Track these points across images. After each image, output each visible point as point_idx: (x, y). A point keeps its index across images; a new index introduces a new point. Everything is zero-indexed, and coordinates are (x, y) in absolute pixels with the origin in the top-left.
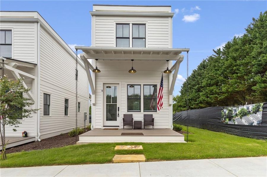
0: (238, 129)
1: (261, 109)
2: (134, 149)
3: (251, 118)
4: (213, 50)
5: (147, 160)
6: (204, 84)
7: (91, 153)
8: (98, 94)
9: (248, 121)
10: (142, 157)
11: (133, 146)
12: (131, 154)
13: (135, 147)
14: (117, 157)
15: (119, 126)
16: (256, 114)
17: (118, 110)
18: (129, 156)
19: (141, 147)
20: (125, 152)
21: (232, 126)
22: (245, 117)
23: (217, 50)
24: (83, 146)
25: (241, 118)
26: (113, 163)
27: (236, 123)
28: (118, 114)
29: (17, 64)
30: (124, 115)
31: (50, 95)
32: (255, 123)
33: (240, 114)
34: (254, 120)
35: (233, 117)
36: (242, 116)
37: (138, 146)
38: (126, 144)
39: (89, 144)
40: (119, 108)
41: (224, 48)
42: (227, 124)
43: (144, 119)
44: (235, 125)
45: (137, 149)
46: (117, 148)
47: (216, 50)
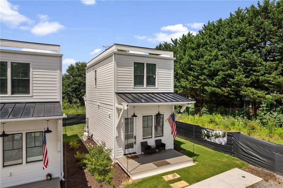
0: (213, 145)
1: (226, 136)
3: (221, 140)
4: (172, 39)
9: (220, 141)
10: (185, 183)
11: (172, 175)
13: (174, 176)
15: (135, 153)
16: (224, 138)
17: (135, 139)
18: (178, 184)
19: (177, 175)
20: (173, 182)
21: (209, 142)
22: (218, 138)
23: (174, 40)
25: (215, 139)
27: (212, 141)
28: (135, 142)
30: (141, 143)
32: (223, 144)
33: (215, 135)
34: (223, 142)
35: (210, 137)
36: (216, 137)
38: (166, 174)
40: (135, 136)
41: (181, 39)
42: (206, 140)
43: (156, 144)
44: (211, 142)
46: (165, 178)
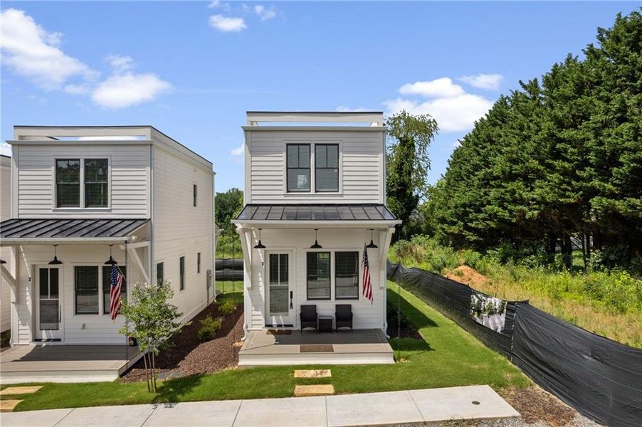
0: (485, 333)
1: (505, 310)
2: (319, 376)
3: (497, 322)
4: (520, 82)
5: (336, 393)
6: (496, 170)
7: (265, 383)
9: (494, 323)
10: (330, 388)
11: (319, 371)
12: (316, 384)
13: (321, 373)
14: (300, 389)
15: (291, 326)
16: (501, 315)
17: (291, 297)
18: (313, 388)
19: (328, 374)
20: (307, 382)
22: (492, 317)
23: (528, 83)
24: (249, 371)
25: (488, 317)
26: (295, 396)
28: (291, 304)
30: (302, 306)
31: (163, 263)
32: (499, 330)
33: (488, 309)
34: (499, 326)
35: (481, 312)
36: (490, 314)
37: (325, 371)
38: (308, 367)
39: (256, 368)
40: (291, 292)
42: (475, 321)
43: (336, 313)
45: (323, 376)
46: (298, 374)
47: (526, 83)
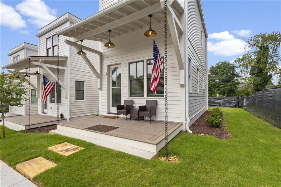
8: (104, 77)
11: (74, 148)
13: (71, 150)
19: (73, 152)
29: (43, 59)
31: (84, 82)
37: (79, 148)
